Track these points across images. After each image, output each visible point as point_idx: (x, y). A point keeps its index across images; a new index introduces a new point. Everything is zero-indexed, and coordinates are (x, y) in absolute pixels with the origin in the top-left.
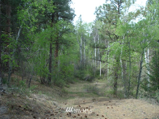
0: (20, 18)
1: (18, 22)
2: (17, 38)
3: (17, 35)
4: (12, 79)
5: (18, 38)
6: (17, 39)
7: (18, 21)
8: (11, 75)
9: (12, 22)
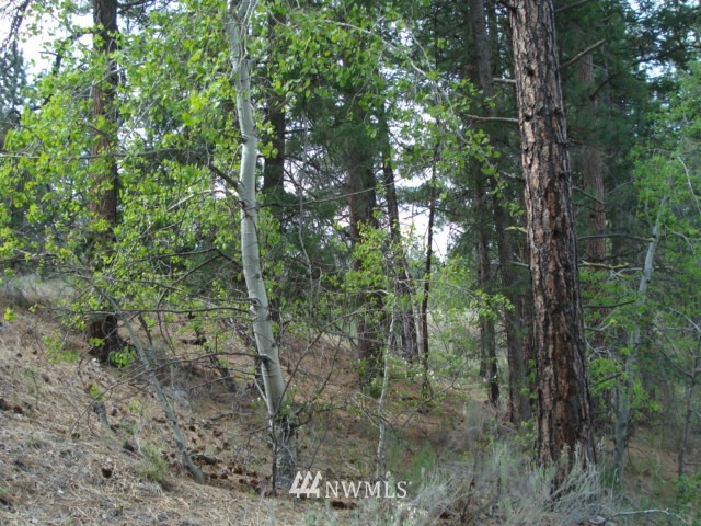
0: (649, 192)
1: (642, 210)
2: (643, 279)
3: (643, 266)
4: (630, 464)
5: (648, 282)
6: (643, 286)
7: (639, 206)
8: (626, 446)
9: (611, 216)
